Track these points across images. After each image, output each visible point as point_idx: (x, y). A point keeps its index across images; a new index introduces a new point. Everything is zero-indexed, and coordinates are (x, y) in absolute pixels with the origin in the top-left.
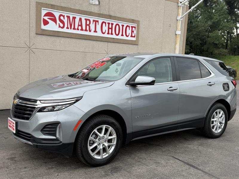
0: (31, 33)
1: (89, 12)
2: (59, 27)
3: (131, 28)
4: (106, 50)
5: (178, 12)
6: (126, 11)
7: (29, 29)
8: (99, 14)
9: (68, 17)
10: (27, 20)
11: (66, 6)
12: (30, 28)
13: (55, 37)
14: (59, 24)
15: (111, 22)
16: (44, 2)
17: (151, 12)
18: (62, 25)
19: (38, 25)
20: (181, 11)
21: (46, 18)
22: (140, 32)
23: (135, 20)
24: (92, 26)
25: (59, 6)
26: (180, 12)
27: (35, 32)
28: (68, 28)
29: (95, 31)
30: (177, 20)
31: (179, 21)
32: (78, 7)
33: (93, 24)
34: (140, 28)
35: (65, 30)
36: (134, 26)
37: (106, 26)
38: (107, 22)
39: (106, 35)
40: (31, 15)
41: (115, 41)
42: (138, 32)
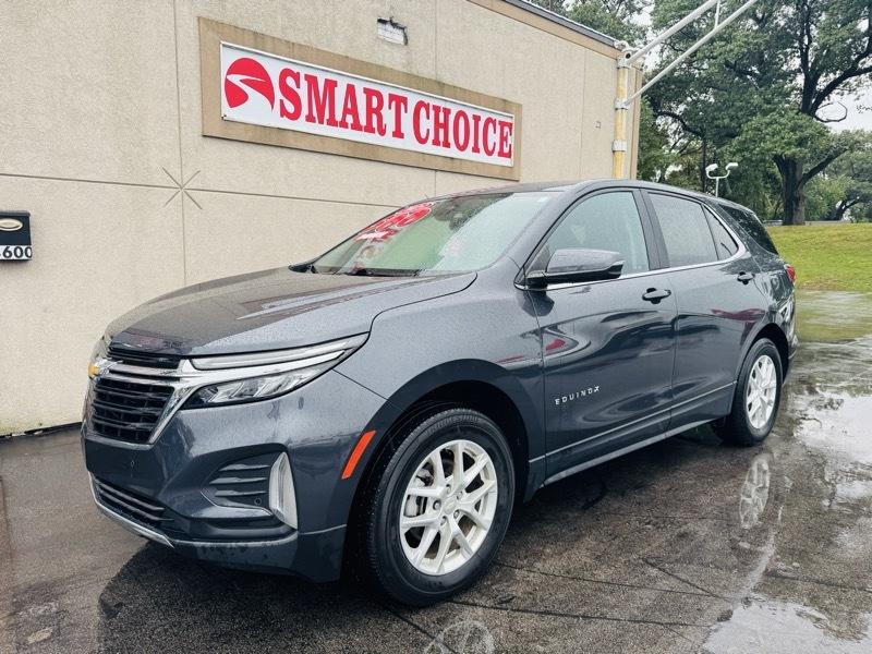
0: (183, 132)
1: (377, 66)
2: (282, 116)
3: (498, 127)
5: (618, 85)
7: (176, 118)
8: (407, 74)
10: (169, 84)
11: (302, 43)
12: (182, 113)
13: (268, 148)
14: (282, 101)
15: (442, 105)
16: (226, 21)
18: (290, 108)
19: (207, 106)
20: (625, 82)
21: (236, 79)
22: (523, 143)
23: (510, 102)
24: (388, 115)
25: (279, 40)
26: (623, 85)
27: (198, 131)
28: (310, 118)
29: (398, 134)
30: (617, 109)
31: (620, 111)
32: (340, 48)
33: (390, 108)
34: (523, 126)
35: (301, 124)
36: (509, 120)
37: (428, 118)
38: (432, 102)
39: (429, 148)
40: (180, 65)
41: (456, 166)
42: (518, 140)
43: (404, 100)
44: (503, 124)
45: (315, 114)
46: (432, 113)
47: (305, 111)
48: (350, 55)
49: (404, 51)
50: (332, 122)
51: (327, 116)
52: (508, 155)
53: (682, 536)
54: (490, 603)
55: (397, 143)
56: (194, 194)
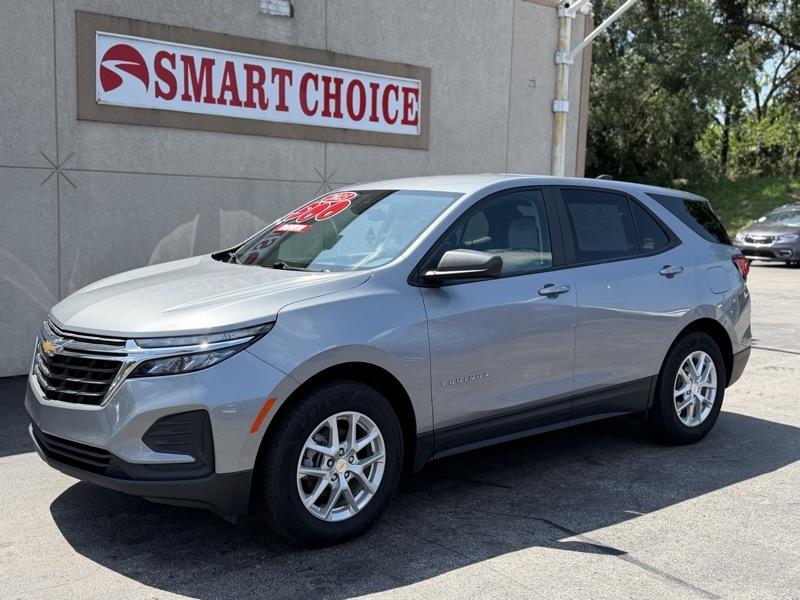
0: (59, 117)
1: (258, 41)
2: (157, 96)
3: (401, 94)
4: (322, 172)
5: (559, 36)
6: (384, 38)
7: (53, 105)
8: (292, 47)
9: (188, 61)
10: (47, 74)
11: (179, 25)
12: (58, 99)
13: (143, 129)
14: (157, 83)
15: (333, 76)
16: (102, 11)
17: (468, 38)
18: (165, 88)
19: (84, 90)
20: (567, 33)
21: (111, 65)
22: (433, 108)
23: (418, 67)
24: (271, 89)
25: (155, 24)
26: (565, 38)
27: (73, 113)
28: (186, 97)
29: (282, 107)
30: (557, 64)
31: (561, 66)
32: (219, 27)
33: (273, 82)
34: (433, 92)
35: (176, 104)
36: (414, 86)
37: (317, 89)
38: (321, 74)
39: (317, 120)
40: (58, 55)
41: (350, 137)
42: (426, 107)
43: (289, 73)
44: (406, 91)
45: (191, 92)
46: (321, 84)
47: (180, 90)
48: (228, 32)
49: (289, 23)
50: (209, 99)
51: (204, 94)
52: (415, 123)
55: (281, 117)
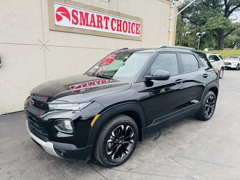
0: (44, 28)
1: (100, 8)
2: (73, 24)
3: (136, 25)
4: (116, 46)
5: (171, 12)
6: (132, 10)
7: (42, 25)
8: (109, 11)
9: (81, 13)
10: (39, 15)
11: (78, 2)
12: (43, 23)
13: (69, 33)
14: (72, 19)
15: (119, 19)
18: (75, 21)
19: (51, 21)
20: (173, 11)
21: (59, 13)
22: (143, 30)
23: (139, 18)
24: (104, 23)
25: (71, 1)
27: (48, 28)
28: (81, 24)
29: (107, 28)
31: (171, 20)
33: (104, 21)
34: (143, 25)
35: (78, 26)
36: (139, 23)
37: (115, 23)
38: (116, 19)
39: (116, 32)
40: (42, 9)
41: (124, 37)
42: (141, 29)
43: (108, 18)
44: (137, 24)
46: (116, 22)
47: (79, 22)
48: (92, 5)
49: (108, 4)
50: (87, 25)
51: (86, 23)
52: (139, 33)
53: (180, 149)
54: (126, 170)
55: (106, 31)
56: (48, 47)
